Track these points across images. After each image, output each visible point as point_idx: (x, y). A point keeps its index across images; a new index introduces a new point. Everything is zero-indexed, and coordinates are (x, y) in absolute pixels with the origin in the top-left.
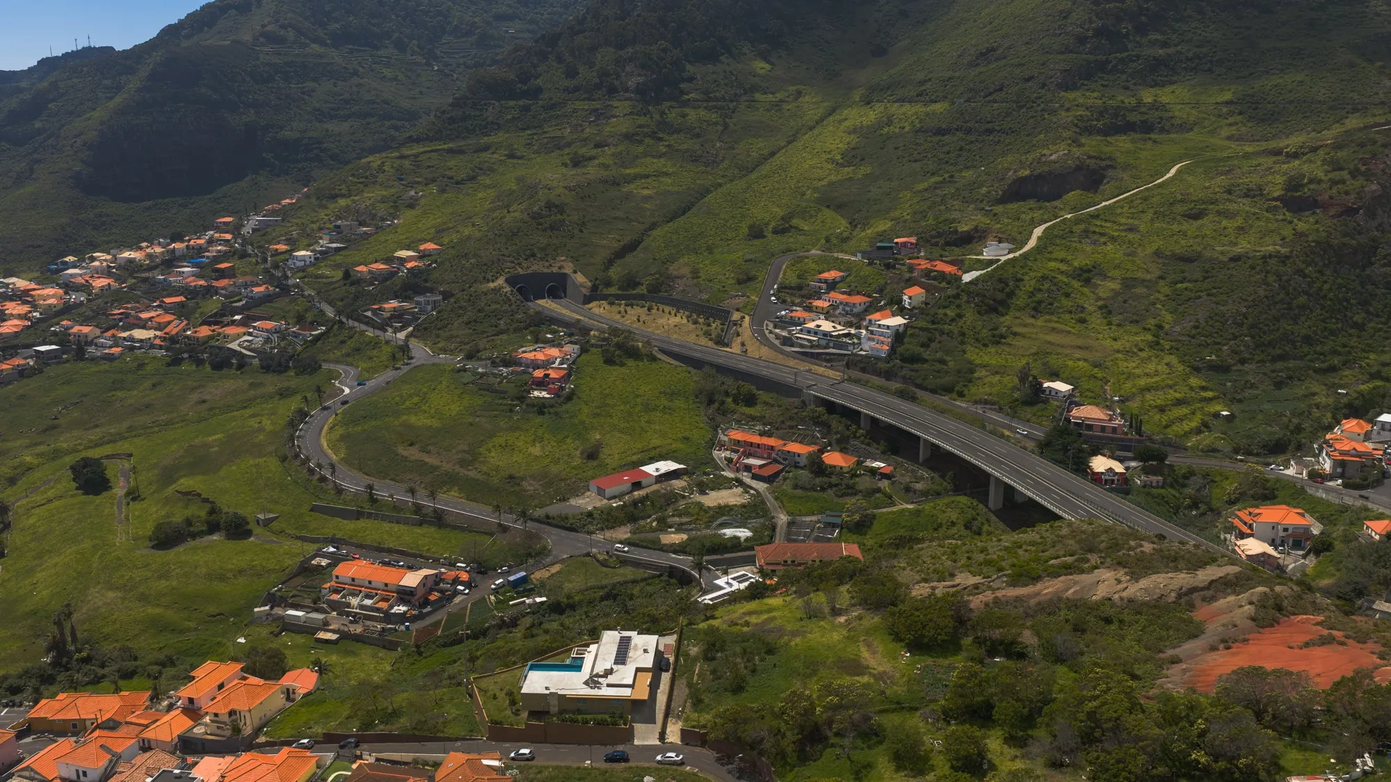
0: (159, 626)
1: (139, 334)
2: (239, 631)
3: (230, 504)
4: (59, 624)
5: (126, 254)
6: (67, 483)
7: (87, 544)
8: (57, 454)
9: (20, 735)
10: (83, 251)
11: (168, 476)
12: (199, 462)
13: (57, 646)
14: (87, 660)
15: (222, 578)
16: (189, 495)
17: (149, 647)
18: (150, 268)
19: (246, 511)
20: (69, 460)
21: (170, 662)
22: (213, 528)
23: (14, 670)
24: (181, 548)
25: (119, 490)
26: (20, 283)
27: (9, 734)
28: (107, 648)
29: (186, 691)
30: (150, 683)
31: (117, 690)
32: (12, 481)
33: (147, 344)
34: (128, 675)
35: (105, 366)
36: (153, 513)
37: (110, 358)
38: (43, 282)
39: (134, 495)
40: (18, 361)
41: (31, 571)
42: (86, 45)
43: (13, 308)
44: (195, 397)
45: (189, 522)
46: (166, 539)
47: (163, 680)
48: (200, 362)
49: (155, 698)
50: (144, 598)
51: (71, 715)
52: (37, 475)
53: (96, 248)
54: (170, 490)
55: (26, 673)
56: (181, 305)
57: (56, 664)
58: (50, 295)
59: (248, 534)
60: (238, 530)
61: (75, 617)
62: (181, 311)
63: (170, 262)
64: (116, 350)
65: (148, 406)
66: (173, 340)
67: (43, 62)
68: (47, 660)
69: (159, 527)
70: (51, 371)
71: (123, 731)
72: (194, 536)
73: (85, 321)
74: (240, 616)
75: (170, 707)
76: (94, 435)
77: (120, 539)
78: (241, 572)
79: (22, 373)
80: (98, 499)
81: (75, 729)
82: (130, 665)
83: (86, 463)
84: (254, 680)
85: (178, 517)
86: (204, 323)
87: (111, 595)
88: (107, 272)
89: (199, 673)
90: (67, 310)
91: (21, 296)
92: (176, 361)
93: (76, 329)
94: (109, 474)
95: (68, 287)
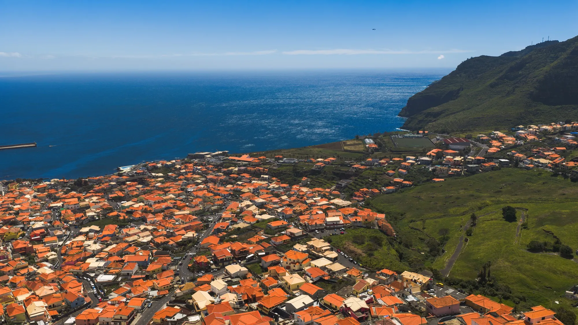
0: (522, 283)
1: (542, 161)
2: (557, 297)
3: (566, 242)
4: (484, 268)
5: (544, 127)
6: (499, 215)
7: (502, 240)
8: (498, 202)
9: (462, 304)
10: (527, 125)
11: (541, 222)
12: (557, 220)
13: (482, 276)
14: (492, 286)
15: (555, 272)
16: (548, 233)
17: (517, 290)
18: (554, 134)
19: (573, 247)
20: (503, 206)
21: (524, 299)
22: (555, 250)
23: (465, 279)
24: (540, 254)
25: (520, 222)
26: (500, 134)
27: (458, 302)
28: (500, 284)
29: (528, 314)
30: (514, 305)
31: (500, 302)
32: (480, 208)
33: (545, 165)
34: (506, 298)
35: (525, 171)
36: (531, 236)
37: (528, 168)
38: (508, 134)
39: (525, 226)
40: (492, 164)
41: (479, 244)
42: (547, 40)
43: (495, 143)
44: (561, 191)
45: (546, 244)
46: (535, 248)
47: (519, 306)
48: (566, 177)
49: (515, 311)
50: (519, 269)
51: (481, 305)
52: (489, 208)
53: (532, 123)
54: (540, 228)
55: (468, 282)
56: (563, 151)
57: (480, 282)
58: (510, 140)
59: (572, 257)
60: (567, 254)
61: (491, 267)
62: (562, 154)
63: (563, 132)
64: (531, 166)
65: (539, 191)
66: (556, 165)
67: (528, 48)
68: (477, 280)
69: (532, 242)
70: (504, 169)
71: (499, 319)
72: (546, 251)
73: (521, 152)
74: (559, 292)
75: (520, 318)
76: (514, 198)
77: (515, 243)
78: (564, 273)
79: (493, 168)
80: (510, 224)
81: (482, 310)
82: (508, 294)
83: (509, 208)
84: (558, 321)
85: (542, 240)
86: (572, 160)
87: (507, 263)
88: (535, 134)
89: (535, 309)
90: (515, 147)
91: (499, 139)
92: (555, 175)
93: (517, 155)
94: (517, 215)
95: (518, 138)
